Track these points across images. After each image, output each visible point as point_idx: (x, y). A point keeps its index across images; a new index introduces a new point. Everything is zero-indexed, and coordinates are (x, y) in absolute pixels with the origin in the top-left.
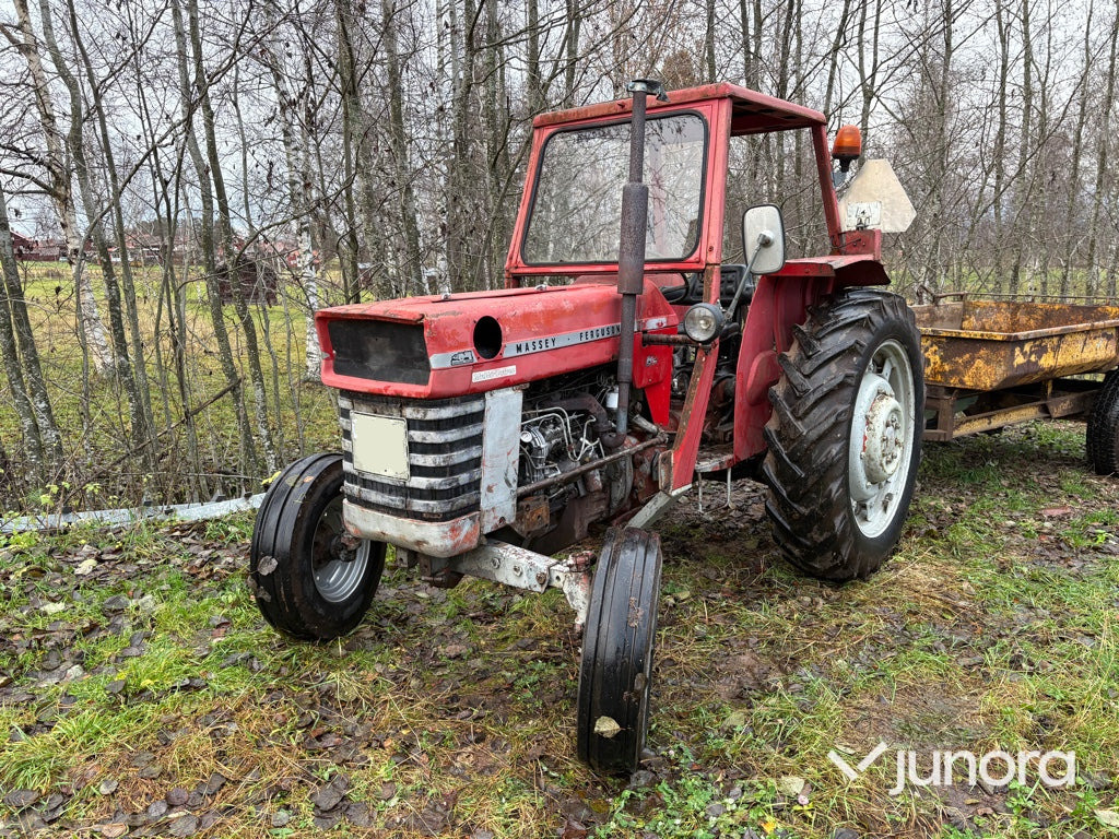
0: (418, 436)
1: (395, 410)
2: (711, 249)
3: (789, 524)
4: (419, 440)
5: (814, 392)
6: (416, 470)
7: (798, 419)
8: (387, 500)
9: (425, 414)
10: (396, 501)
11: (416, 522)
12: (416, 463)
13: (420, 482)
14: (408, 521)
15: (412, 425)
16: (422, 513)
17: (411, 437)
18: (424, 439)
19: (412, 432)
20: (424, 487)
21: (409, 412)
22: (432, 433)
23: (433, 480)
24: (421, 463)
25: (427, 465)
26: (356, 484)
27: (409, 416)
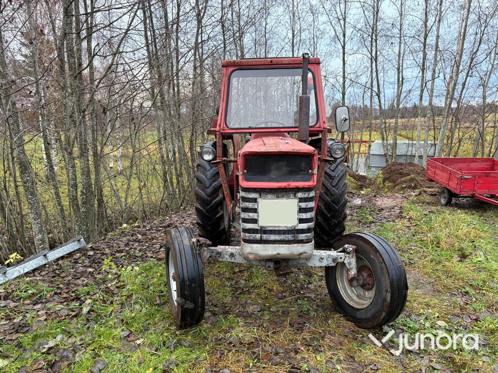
0: (303, 205)
1: (291, 195)
2: (324, 122)
3: (328, 227)
4: (304, 207)
5: (338, 176)
6: (301, 221)
7: (334, 187)
8: (282, 238)
9: (309, 195)
10: (290, 237)
11: (301, 245)
12: (302, 217)
13: (304, 226)
14: (295, 245)
15: (301, 200)
16: (303, 240)
17: (300, 206)
18: (307, 206)
19: (300, 204)
20: (305, 228)
21: (300, 195)
22: (311, 203)
23: (310, 224)
24: (304, 217)
25: (308, 217)
26: (258, 233)
27: (299, 197)
